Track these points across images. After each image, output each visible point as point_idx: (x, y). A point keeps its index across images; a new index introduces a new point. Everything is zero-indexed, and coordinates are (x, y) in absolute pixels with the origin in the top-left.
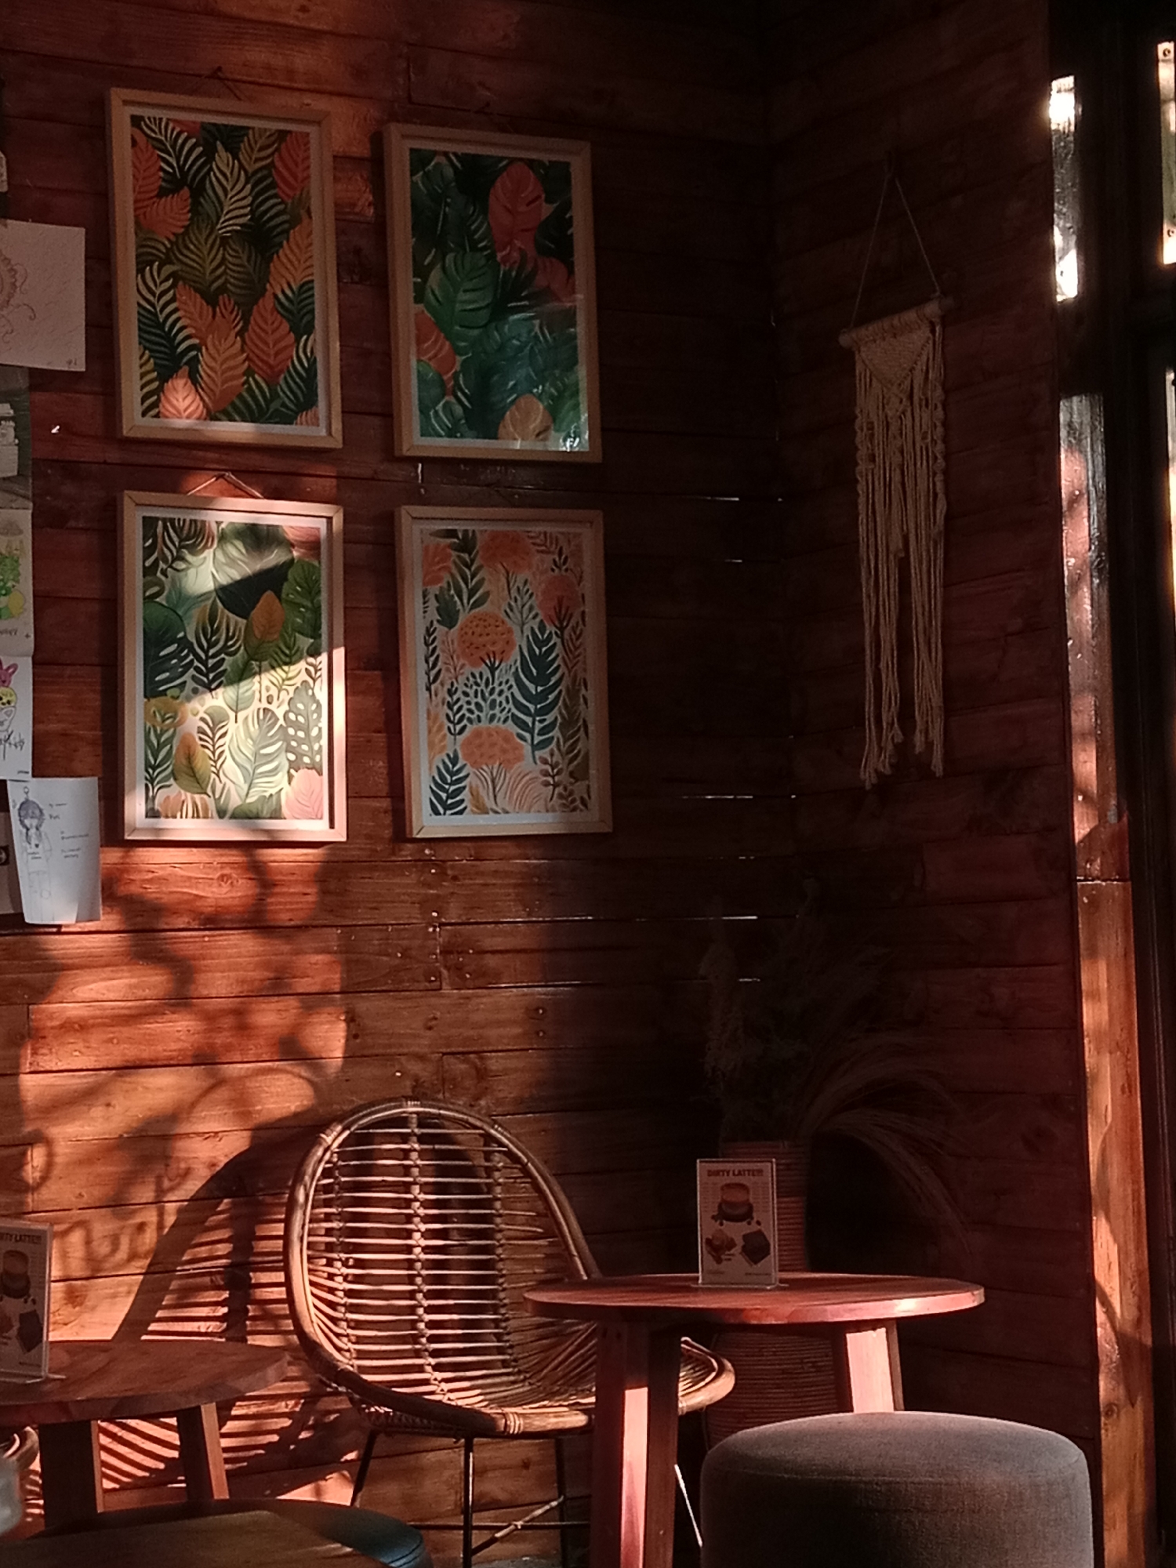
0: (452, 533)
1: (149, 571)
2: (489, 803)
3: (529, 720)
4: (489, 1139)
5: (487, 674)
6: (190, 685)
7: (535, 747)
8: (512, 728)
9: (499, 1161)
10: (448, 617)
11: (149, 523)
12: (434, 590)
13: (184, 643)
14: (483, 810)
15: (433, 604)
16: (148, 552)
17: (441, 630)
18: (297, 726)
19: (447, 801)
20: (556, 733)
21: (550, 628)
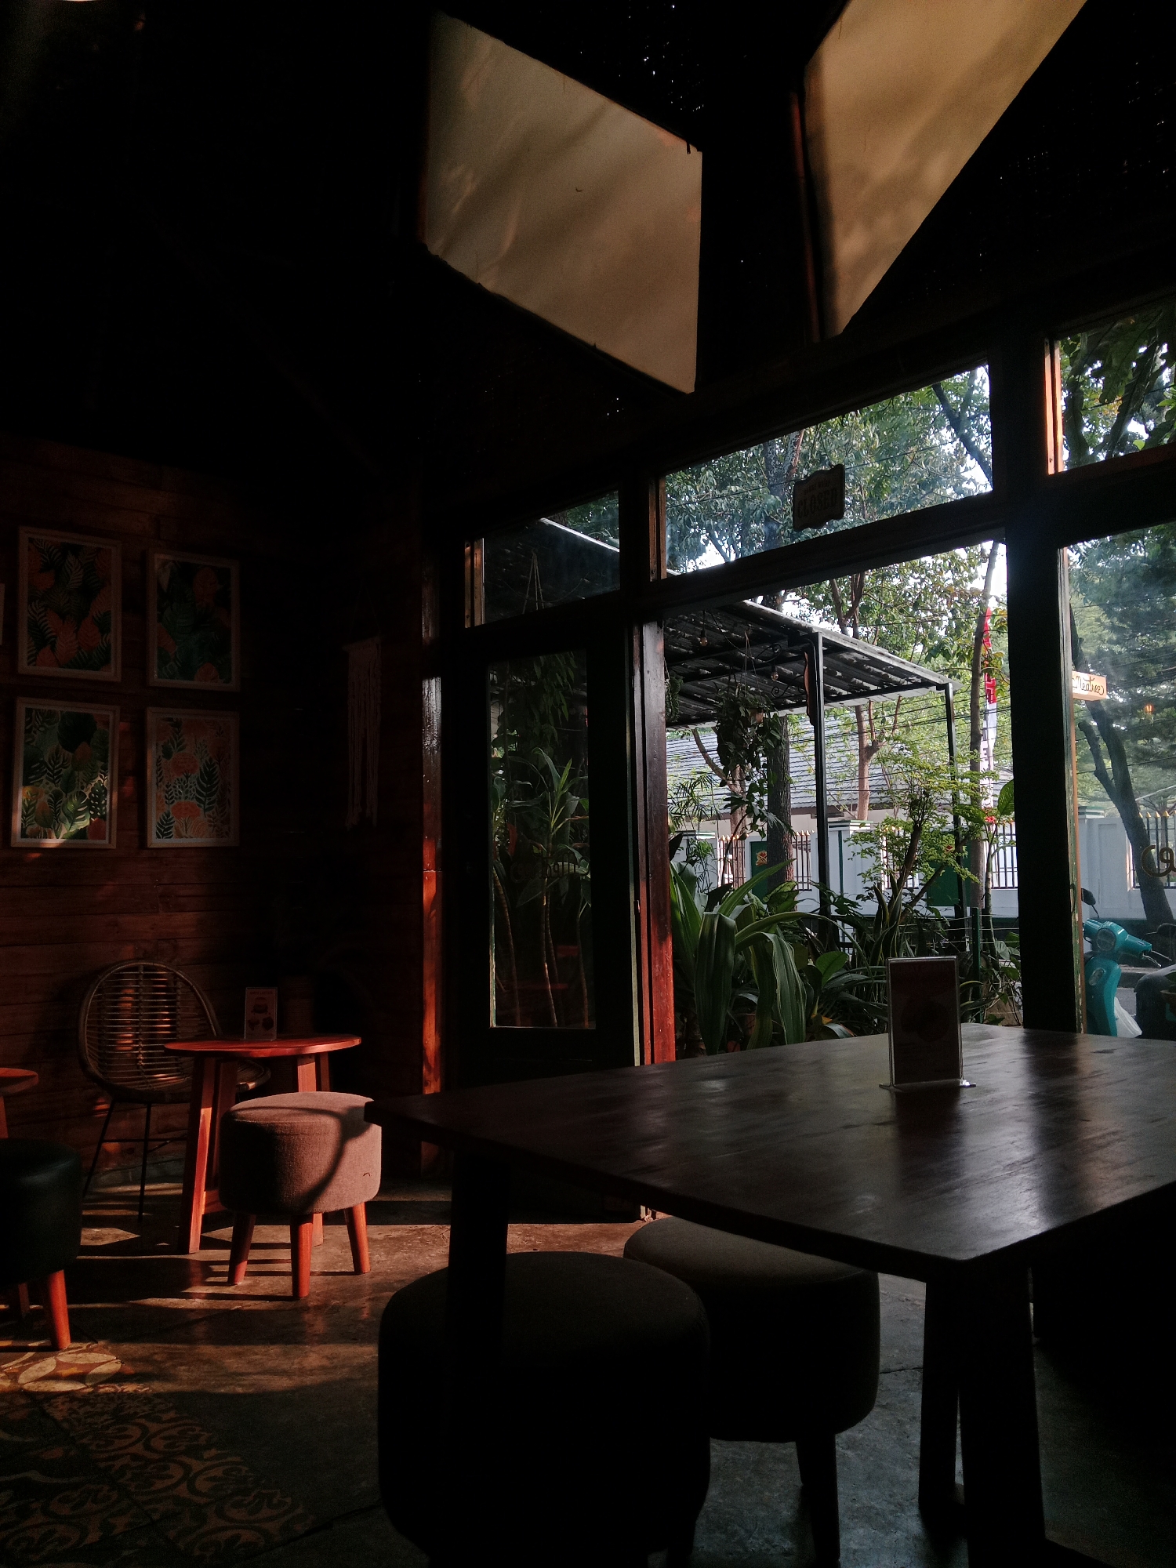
0: (170, 720)
1: (27, 731)
2: (184, 834)
3: (203, 799)
4: (176, 976)
5: (185, 779)
6: (45, 781)
7: (205, 810)
8: (195, 801)
9: (180, 984)
10: (167, 754)
11: (29, 711)
12: (161, 743)
13: (43, 763)
14: (180, 836)
15: (161, 749)
16: (27, 723)
17: (164, 760)
18: (95, 799)
19: (164, 832)
20: (215, 804)
21: (214, 761)
